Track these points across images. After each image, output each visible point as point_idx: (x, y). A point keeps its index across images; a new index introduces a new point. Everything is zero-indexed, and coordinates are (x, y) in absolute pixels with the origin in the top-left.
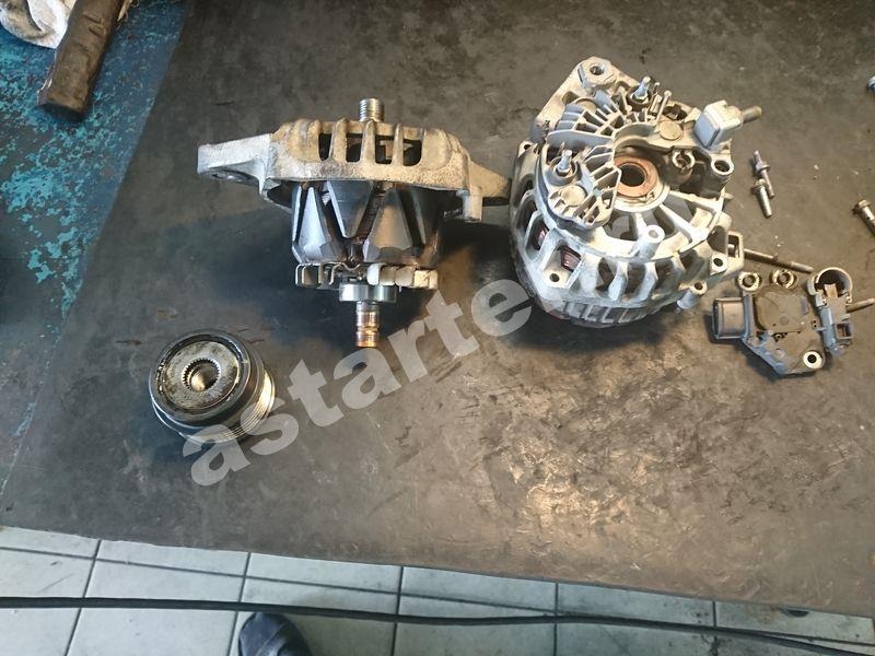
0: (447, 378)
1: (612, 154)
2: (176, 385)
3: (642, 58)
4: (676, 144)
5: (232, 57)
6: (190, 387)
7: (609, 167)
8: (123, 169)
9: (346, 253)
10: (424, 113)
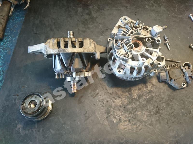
0: (95, 97)
1: (131, 41)
2: (26, 108)
3: (135, 14)
4: (146, 36)
5: (37, 22)
6: (30, 108)
7: (131, 44)
8: (12, 51)
9: (67, 70)
10: (85, 32)
